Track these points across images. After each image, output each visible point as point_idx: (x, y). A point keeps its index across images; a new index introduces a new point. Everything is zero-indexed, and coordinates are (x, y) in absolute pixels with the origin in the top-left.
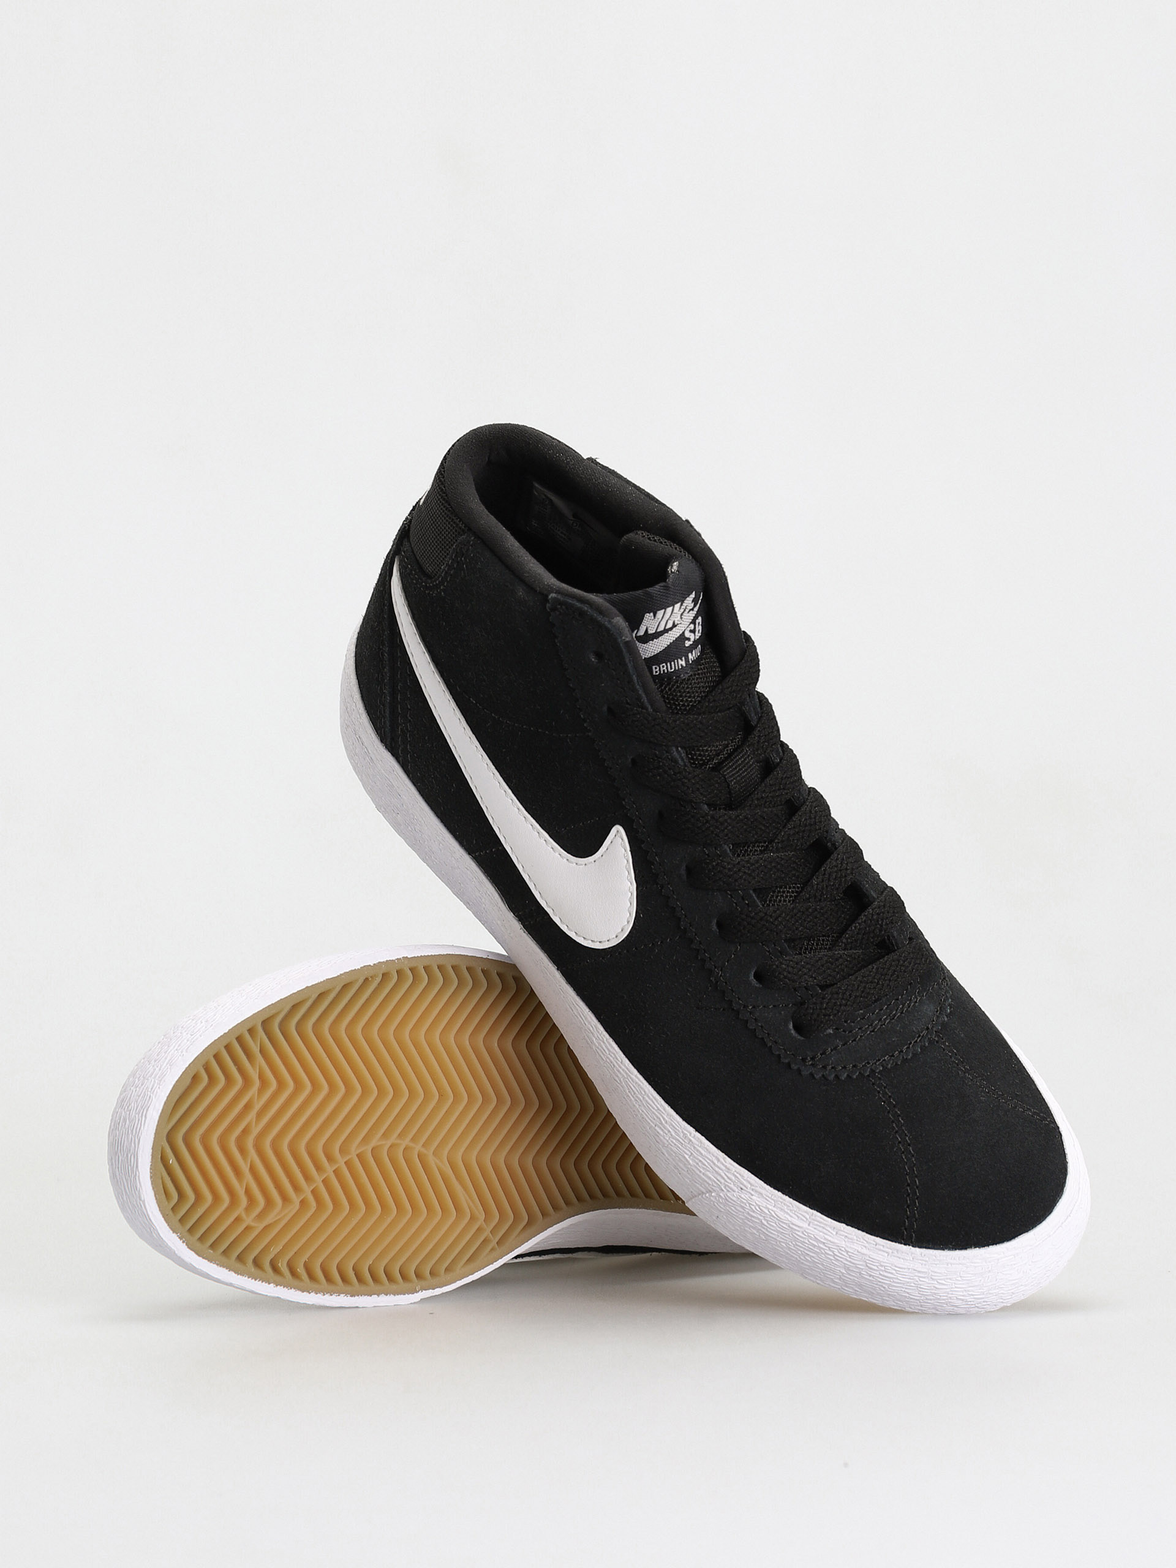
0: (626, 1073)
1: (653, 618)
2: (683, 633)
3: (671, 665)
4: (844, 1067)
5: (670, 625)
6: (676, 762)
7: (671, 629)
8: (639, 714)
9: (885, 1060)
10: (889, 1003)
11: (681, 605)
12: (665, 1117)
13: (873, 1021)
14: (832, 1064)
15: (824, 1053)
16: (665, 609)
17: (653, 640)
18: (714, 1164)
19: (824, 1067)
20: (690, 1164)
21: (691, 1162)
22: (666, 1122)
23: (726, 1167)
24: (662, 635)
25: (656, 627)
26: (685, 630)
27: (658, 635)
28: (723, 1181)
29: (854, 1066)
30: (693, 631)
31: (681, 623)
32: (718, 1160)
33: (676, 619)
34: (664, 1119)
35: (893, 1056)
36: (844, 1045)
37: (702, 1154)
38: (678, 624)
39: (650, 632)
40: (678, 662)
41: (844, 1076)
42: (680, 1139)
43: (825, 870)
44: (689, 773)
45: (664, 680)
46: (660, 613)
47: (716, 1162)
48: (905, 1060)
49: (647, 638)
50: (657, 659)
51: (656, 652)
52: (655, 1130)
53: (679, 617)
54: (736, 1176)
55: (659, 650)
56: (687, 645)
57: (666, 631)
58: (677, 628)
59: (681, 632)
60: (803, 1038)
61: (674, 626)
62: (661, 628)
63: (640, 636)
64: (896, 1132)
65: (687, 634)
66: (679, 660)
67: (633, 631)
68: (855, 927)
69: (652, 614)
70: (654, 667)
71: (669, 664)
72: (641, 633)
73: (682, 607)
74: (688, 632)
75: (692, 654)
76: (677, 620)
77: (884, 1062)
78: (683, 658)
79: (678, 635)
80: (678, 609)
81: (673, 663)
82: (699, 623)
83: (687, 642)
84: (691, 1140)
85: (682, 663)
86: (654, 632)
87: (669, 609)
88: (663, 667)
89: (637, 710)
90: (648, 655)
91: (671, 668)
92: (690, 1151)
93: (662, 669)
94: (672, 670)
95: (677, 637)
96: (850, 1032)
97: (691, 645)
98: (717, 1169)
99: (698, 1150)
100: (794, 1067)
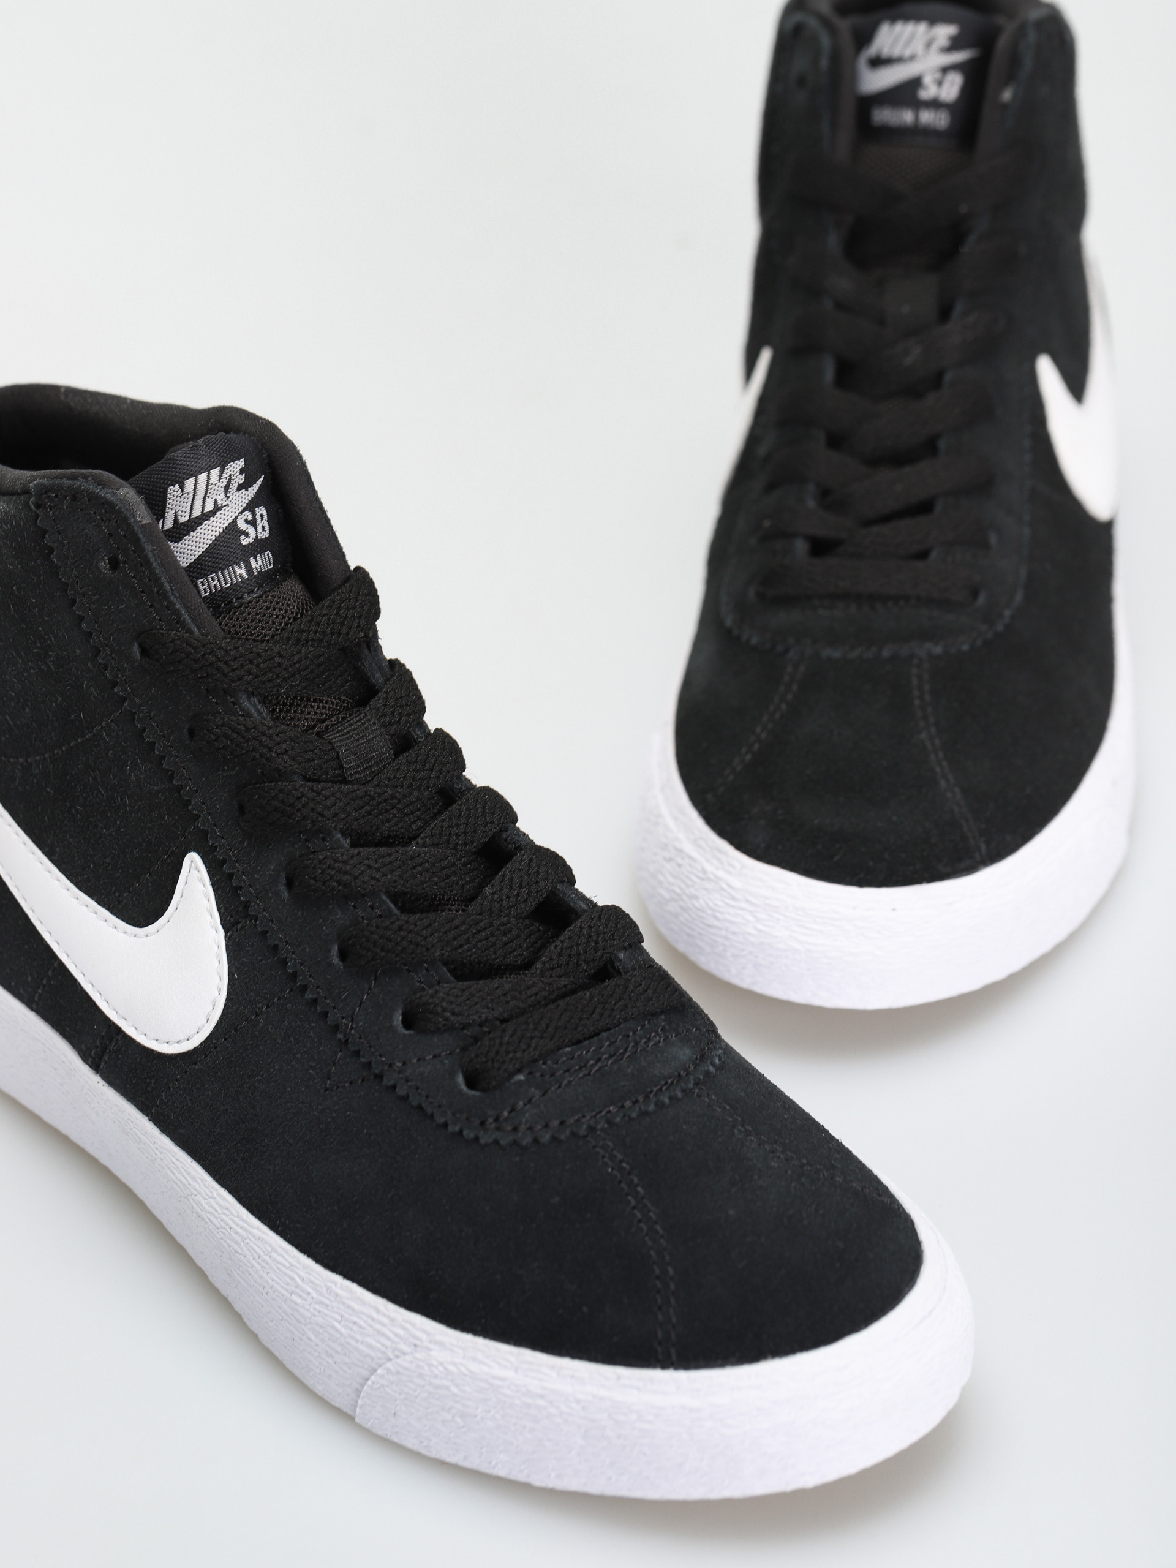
0: (246, 1230)
1: (180, 492)
2: (235, 521)
3: (224, 576)
4: (546, 1126)
5: (209, 507)
6: (250, 715)
7: (213, 513)
8: (179, 639)
9: (609, 1112)
10: (613, 1040)
11: (222, 472)
12: (301, 1273)
13: (588, 1061)
14: (526, 1123)
15: (513, 1110)
16: (196, 476)
17: (188, 534)
18: (373, 1319)
19: (515, 1129)
20: (341, 1334)
21: (343, 1330)
22: (303, 1280)
23: (388, 1317)
24: (201, 524)
25: (189, 507)
26: (236, 517)
27: (194, 524)
28: (388, 1344)
29: (562, 1123)
30: (253, 523)
31: (228, 505)
32: (378, 1311)
33: (219, 498)
34: (299, 1276)
35: (623, 1107)
36: (543, 1095)
37: (353, 1310)
38: (222, 507)
39: (183, 519)
40: (233, 569)
41: (546, 1138)
42: (324, 1300)
43: (504, 876)
44: (270, 728)
45: (221, 602)
46: (189, 483)
47: (375, 1315)
48: (644, 1114)
49: (181, 531)
50: (202, 566)
51: (197, 554)
52: (292, 1301)
53: (223, 495)
54: (404, 1328)
55: (202, 550)
56: (244, 543)
57: (205, 517)
58: (222, 511)
59: (230, 520)
60: (477, 1093)
61: (217, 508)
62: (197, 513)
63: (168, 530)
64: (634, 1208)
65: (242, 525)
66: (236, 568)
67: (158, 521)
68: (556, 947)
69: (177, 487)
70: (199, 581)
71: (220, 573)
72: (169, 524)
73: (224, 476)
74: (243, 520)
75: (256, 561)
76: (221, 498)
77: (609, 1115)
78: (242, 564)
79: (227, 524)
80: (218, 478)
81: (226, 572)
82: (262, 516)
83: (242, 537)
84: (337, 1295)
85: (242, 571)
86: (187, 518)
87: (203, 477)
88: (212, 578)
89: (175, 634)
90: (185, 561)
91: (226, 584)
92: (339, 1313)
93: (212, 584)
94: (228, 585)
95: (224, 526)
96: (552, 1075)
97: (250, 544)
98: (378, 1326)
99: (349, 1307)
100: (468, 1134)
